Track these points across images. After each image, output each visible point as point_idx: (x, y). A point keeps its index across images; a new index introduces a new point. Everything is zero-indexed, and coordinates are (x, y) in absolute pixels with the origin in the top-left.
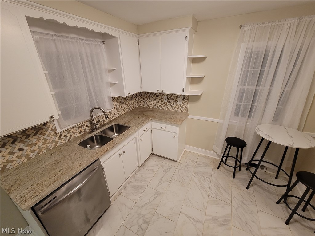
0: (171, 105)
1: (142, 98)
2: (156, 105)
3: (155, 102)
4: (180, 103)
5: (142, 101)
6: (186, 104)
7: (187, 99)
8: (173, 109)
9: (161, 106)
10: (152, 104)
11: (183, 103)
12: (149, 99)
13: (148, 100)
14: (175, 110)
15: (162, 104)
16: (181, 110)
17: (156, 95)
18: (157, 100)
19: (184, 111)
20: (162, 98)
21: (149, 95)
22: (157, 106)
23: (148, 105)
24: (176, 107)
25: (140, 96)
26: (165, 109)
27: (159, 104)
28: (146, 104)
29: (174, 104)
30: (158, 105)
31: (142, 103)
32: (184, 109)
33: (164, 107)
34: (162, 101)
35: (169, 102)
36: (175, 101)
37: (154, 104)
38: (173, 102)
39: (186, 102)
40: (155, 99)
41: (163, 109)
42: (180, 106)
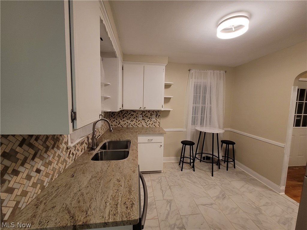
0: (145, 122)
1: (114, 118)
2: (130, 124)
3: (129, 121)
4: (154, 119)
5: (114, 121)
6: (158, 120)
7: (159, 115)
8: (147, 126)
9: (136, 124)
10: (126, 124)
11: (156, 119)
12: (123, 118)
13: (122, 120)
14: (150, 127)
15: (136, 122)
16: (154, 125)
17: (130, 115)
18: (132, 119)
19: (157, 126)
20: (137, 117)
21: (123, 115)
22: (132, 125)
23: (121, 125)
24: (150, 123)
25: (112, 117)
26: (140, 126)
27: (134, 122)
28: (118, 124)
29: (148, 121)
30: (132, 123)
31: (114, 123)
32: (157, 125)
33: (138, 124)
34: (137, 120)
35: (144, 119)
36: (149, 118)
37: (128, 123)
38: (147, 119)
39: (159, 118)
40: (130, 118)
41: (138, 127)
42: (154, 122)
